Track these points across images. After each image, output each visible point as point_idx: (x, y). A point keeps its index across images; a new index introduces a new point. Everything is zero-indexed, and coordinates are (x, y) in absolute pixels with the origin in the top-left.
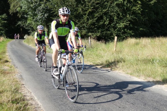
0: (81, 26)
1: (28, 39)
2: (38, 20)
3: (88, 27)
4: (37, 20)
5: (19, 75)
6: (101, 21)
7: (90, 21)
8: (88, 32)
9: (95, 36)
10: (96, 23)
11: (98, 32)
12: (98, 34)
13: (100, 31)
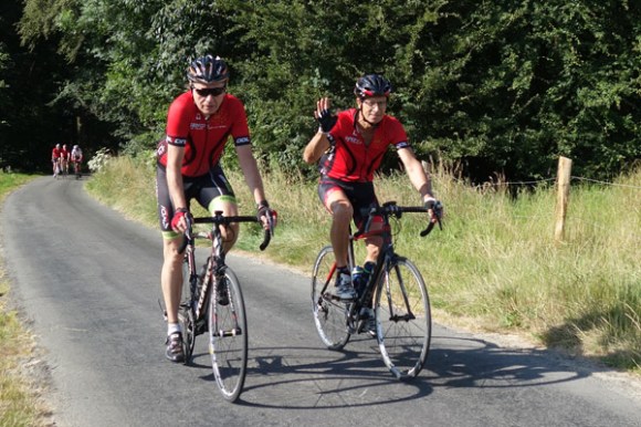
1: (108, 173)
3: (418, 107)
6: (490, 71)
7: (431, 76)
8: (421, 135)
9: (458, 155)
10: (462, 86)
11: (476, 134)
12: (477, 146)
13: (485, 127)
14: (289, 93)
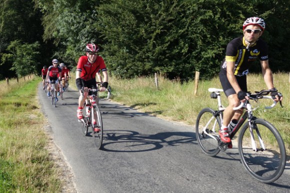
0: (144, 57)
3: (154, 58)
6: (176, 47)
7: (158, 48)
10: (167, 51)
11: (171, 65)
12: (171, 69)
14: (117, 54)
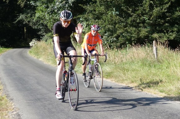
1: (37, 47)
2: (56, 11)
4: (54, 10)
5: (14, 113)
8: (153, 32)
9: (166, 39)
13: (176, 29)
